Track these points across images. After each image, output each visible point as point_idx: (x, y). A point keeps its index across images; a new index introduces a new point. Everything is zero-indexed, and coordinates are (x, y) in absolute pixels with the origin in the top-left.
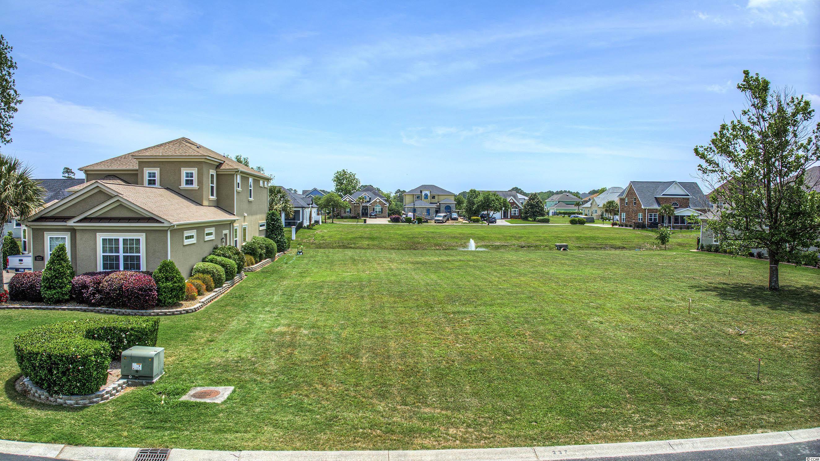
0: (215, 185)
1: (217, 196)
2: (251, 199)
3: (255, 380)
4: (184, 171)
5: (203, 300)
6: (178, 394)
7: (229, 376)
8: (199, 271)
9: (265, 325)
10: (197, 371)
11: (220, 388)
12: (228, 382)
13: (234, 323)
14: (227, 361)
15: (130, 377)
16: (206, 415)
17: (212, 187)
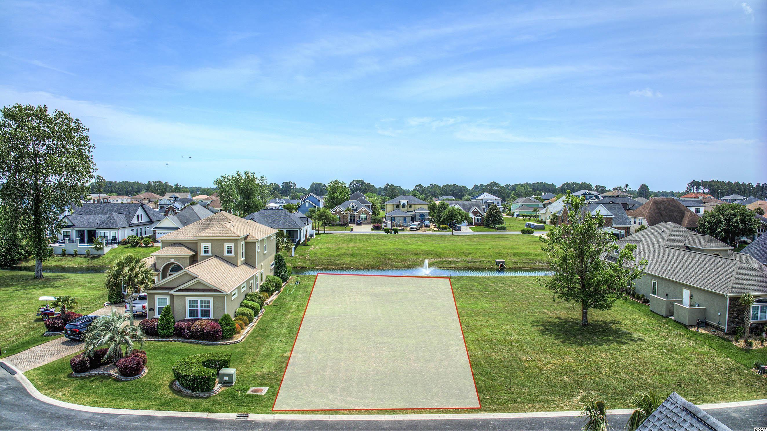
0: (244, 251)
1: (245, 257)
2: (265, 252)
3: (277, 384)
4: (226, 245)
5: (244, 333)
6: (245, 391)
7: (265, 381)
8: (240, 314)
9: (279, 351)
10: (250, 379)
11: (263, 388)
12: (265, 385)
13: (263, 349)
14: (263, 374)
15: (223, 383)
16: (259, 400)
17: (243, 252)
